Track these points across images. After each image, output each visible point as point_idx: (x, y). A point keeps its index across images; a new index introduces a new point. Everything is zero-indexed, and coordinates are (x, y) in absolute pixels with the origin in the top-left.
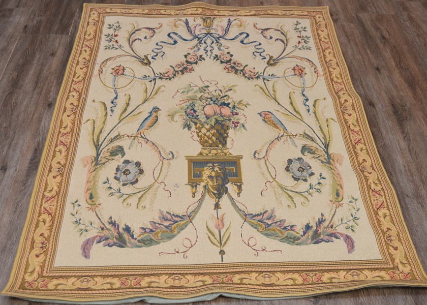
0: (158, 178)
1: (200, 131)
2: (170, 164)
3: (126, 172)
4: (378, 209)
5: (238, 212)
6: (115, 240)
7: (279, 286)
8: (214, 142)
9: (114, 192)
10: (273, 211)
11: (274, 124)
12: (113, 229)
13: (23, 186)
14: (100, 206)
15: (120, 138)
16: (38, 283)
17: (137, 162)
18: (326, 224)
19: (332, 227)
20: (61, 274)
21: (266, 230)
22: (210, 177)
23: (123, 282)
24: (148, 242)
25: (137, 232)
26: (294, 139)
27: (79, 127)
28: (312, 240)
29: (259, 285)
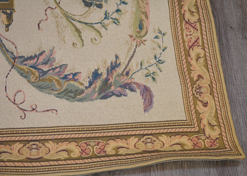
4: (190, 47)
5: (4, 53)
7: (48, 161)
10: (52, 52)
18: (120, 70)
19: (127, 74)
21: (39, 79)
28: (99, 94)
29: (22, 161)
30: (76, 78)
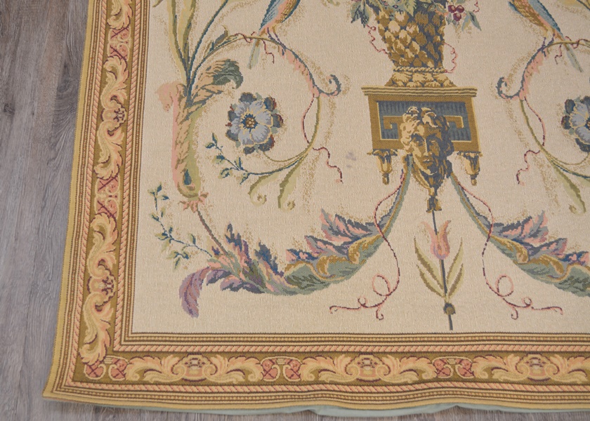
0: (314, 137)
1: (387, 29)
2: (333, 106)
3: (249, 122)
5: (473, 218)
6: (242, 276)
7: (559, 384)
8: (417, 56)
9: (229, 166)
10: (542, 218)
11: (533, 15)
12: (236, 252)
13: (51, 149)
14: (206, 200)
15: (228, 42)
16: (108, 366)
17: (267, 99)
20: (147, 348)
21: (529, 260)
22: (416, 137)
23: (267, 369)
24: (305, 283)
25: (283, 259)
26: (575, 52)
27: (145, 15)
29: (523, 383)
30: (582, 260)
